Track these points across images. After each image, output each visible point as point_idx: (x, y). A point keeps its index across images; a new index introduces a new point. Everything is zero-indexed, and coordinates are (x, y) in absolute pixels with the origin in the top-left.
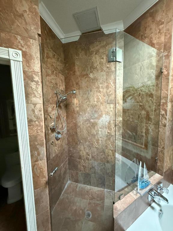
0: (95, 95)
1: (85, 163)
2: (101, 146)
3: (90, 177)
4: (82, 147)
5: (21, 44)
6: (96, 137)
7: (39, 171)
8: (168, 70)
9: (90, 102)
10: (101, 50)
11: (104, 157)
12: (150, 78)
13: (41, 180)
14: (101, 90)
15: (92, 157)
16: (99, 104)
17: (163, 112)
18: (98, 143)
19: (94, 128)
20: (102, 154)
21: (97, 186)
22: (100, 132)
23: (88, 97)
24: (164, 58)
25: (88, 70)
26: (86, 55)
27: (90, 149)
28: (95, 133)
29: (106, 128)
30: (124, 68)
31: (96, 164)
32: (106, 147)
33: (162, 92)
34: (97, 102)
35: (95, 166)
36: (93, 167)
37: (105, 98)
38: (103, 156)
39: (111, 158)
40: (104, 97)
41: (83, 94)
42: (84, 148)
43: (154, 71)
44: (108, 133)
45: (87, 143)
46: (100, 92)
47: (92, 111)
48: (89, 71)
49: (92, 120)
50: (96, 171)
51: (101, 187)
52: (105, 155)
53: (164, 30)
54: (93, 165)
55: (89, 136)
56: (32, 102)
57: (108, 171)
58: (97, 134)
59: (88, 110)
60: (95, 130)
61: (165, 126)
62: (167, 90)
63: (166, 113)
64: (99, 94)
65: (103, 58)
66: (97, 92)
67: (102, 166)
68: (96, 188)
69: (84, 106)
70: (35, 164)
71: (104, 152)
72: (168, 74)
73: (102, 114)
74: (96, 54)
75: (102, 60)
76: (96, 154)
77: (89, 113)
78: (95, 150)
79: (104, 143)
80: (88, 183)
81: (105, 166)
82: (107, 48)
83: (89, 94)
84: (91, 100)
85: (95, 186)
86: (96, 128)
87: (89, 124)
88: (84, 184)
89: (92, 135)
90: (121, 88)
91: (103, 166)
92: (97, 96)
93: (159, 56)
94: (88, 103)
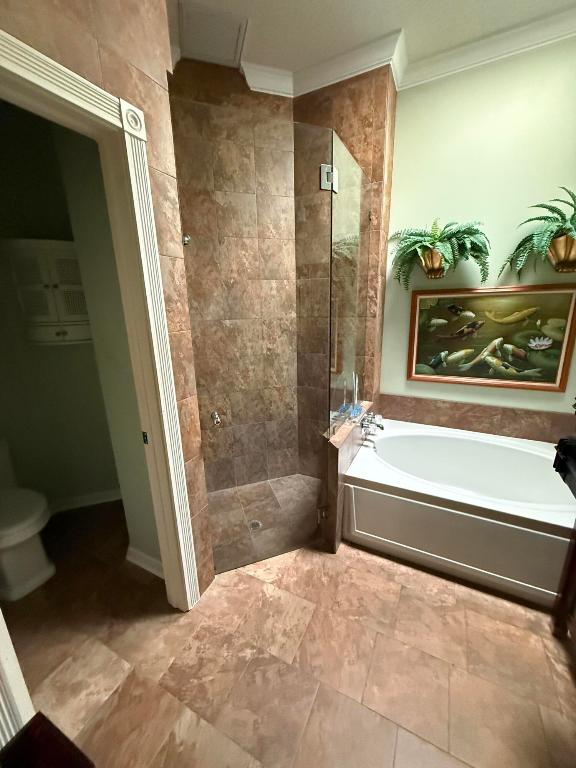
0: (233, 255)
1: (217, 437)
2: (252, 386)
3: (232, 468)
4: (206, 396)
5: (140, 92)
6: (241, 364)
7: (189, 420)
8: (378, 218)
9: (219, 271)
10: (242, 132)
11: (262, 410)
12: (350, 227)
13: (193, 439)
14: (247, 241)
15: (233, 416)
16: (245, 279)
17: (372, 293)
18: (245, 377)
19: (235, 341)
20: (256, 402)
21: (250, 481)
22: (249, 351)
23: (212, 257)
24: (372, 194)
25: (208, 179)
26: (200, 131)
27: (228, 396)
28: (238, 355)
29: (263, 338)
30: (296, 194)
31: (242, 430)
32: (266, 383)
33: (371, 256)
34: (239, 274)
35: (242, 435)
36: (237, 441)
37: (257, 263)
38: (260, 406)
39: (278, 408)
40: (256, 260)
41: (199, 249)
42: (212, 398)
43: (358, 215)
44: (269, 349)
45: (218, 383)
46: (244, 246)
47: (227, 298)
48: (212, 183)
49: (228, 323)
50: (245, 446)
51: (259, 479)
52: (264, 403)
53: (372, 139)
54: (238, 436)
55: (222, 363)
56: (169, 253)
57: (271, 439)
58: (243, 355)
59: (215, 294)
60: (236, 347)
61: (374, 316)
62: (377, 254)
63: (376, 294)
64: (243, 252)
65: (248, 156)
66: (237, 246)
67: (258, 430)
68: (248, 486)
69: (204, 282)
70: (182, 404)
71: (262, 397)
72: (379, 224)
73: (252, 304)
74: (228, 137)
75: (246, 160)
76: (242, 407)
77: (218, 303)
78: (240, 396)
79: (261, 374)
80: (226, 483)
81: (265, 428)
82: (256, 128)
83: (215, 250)
84: (223, 265)
85: (245, 484)
86: (239, 340)
87: (220, 334)
88: (216, 489)
89: (231, 360)
90: (290, 242)
91: (262, 430)
92: (238, 257)
93: (365, 187)
94: (214, 274)
